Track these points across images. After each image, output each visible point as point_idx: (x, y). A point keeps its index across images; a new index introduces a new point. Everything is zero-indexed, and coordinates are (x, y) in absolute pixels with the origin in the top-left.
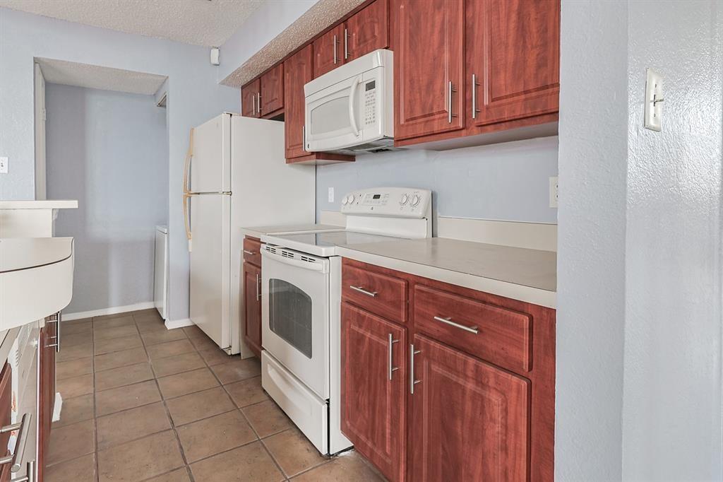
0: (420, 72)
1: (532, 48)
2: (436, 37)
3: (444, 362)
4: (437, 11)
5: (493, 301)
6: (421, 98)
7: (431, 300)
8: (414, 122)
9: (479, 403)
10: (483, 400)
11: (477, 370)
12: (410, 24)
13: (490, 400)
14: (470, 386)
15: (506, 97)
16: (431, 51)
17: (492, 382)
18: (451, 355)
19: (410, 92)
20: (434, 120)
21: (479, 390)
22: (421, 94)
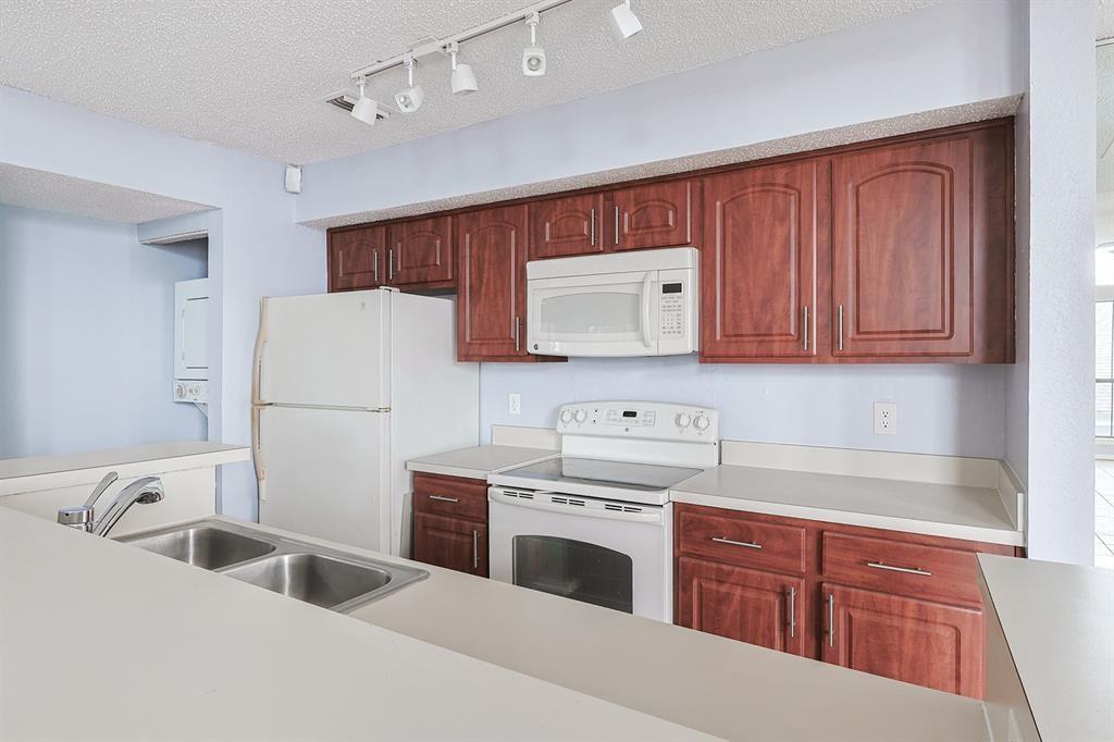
0: (751, 284)
1: (911, 291)
2: (777, 250)
3: (872, 608)
4: (777, 222)
5: (934, 542)
6: (752, 313)
7: (851, 547)
8: (738, 339)
9: (924, 640)
10: (928, 638)
11: (920, 610)
12: (734, 226)
13: (937, 634)
14: (910, 625)
15: (878, 333)
16: (769, 265)
17: (940, 619)
18: (883, 599)
19: (734, 304)
20: (773, 341)
21: (922, 628)
22: (751, 308)
